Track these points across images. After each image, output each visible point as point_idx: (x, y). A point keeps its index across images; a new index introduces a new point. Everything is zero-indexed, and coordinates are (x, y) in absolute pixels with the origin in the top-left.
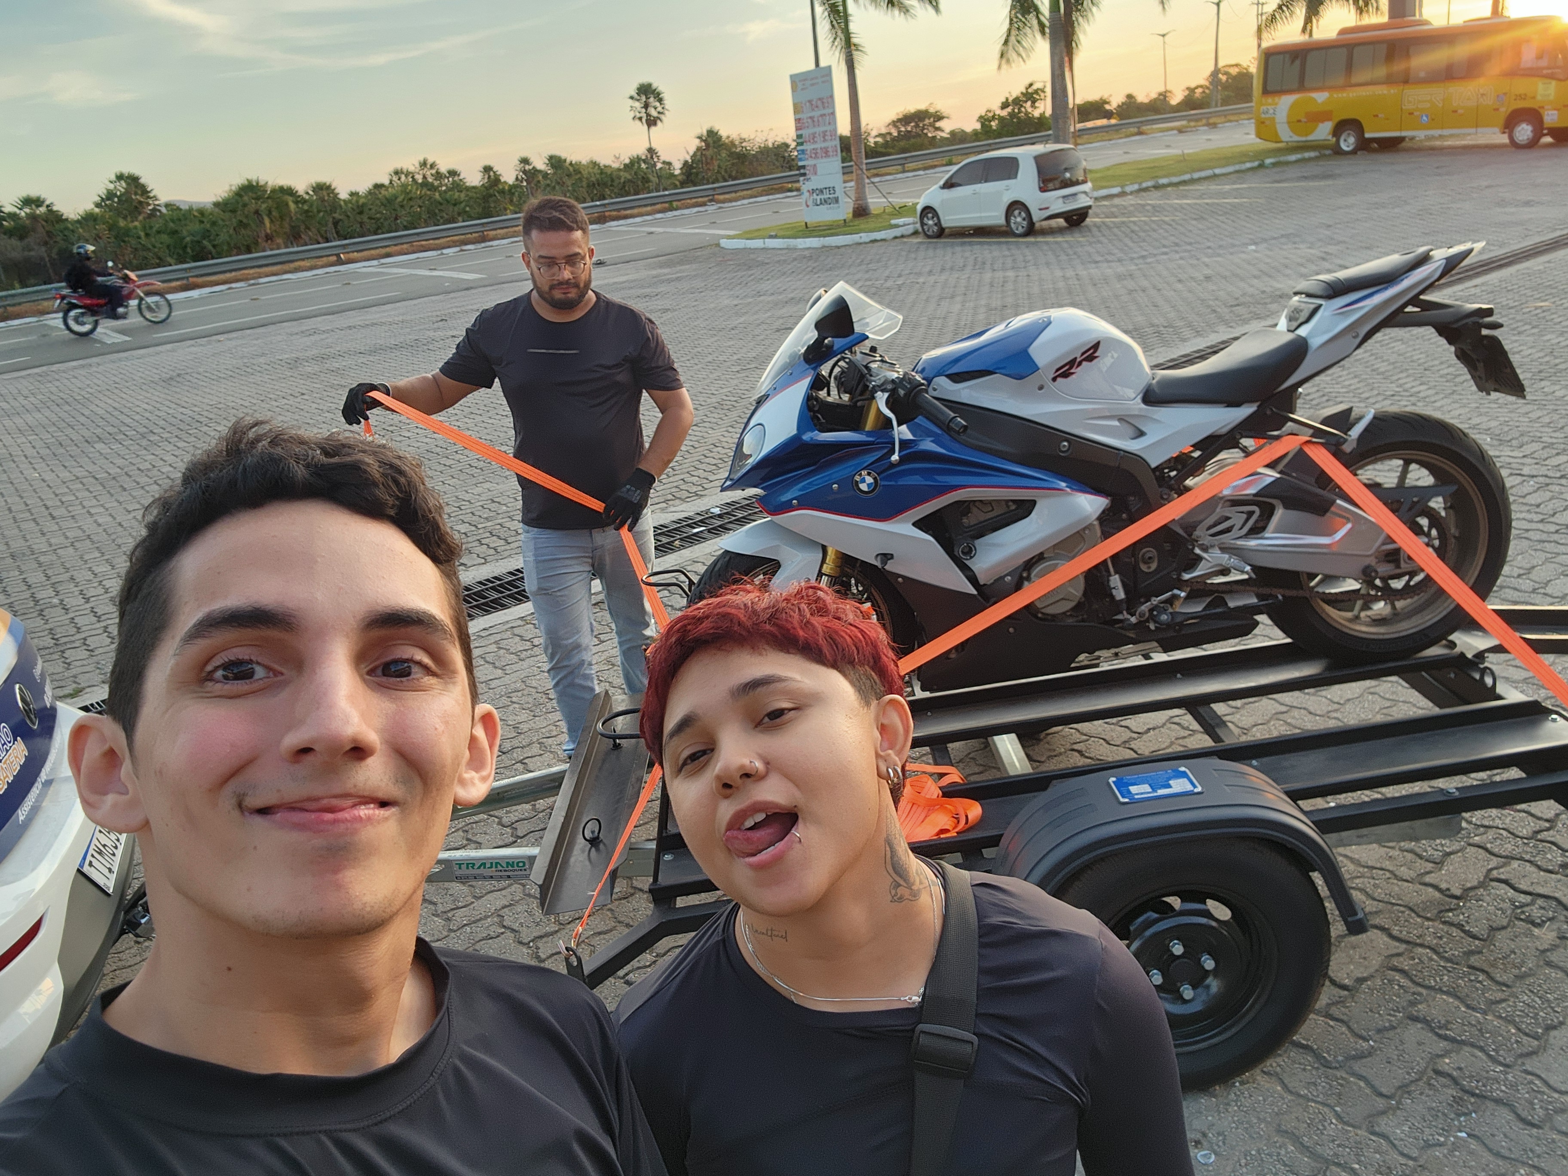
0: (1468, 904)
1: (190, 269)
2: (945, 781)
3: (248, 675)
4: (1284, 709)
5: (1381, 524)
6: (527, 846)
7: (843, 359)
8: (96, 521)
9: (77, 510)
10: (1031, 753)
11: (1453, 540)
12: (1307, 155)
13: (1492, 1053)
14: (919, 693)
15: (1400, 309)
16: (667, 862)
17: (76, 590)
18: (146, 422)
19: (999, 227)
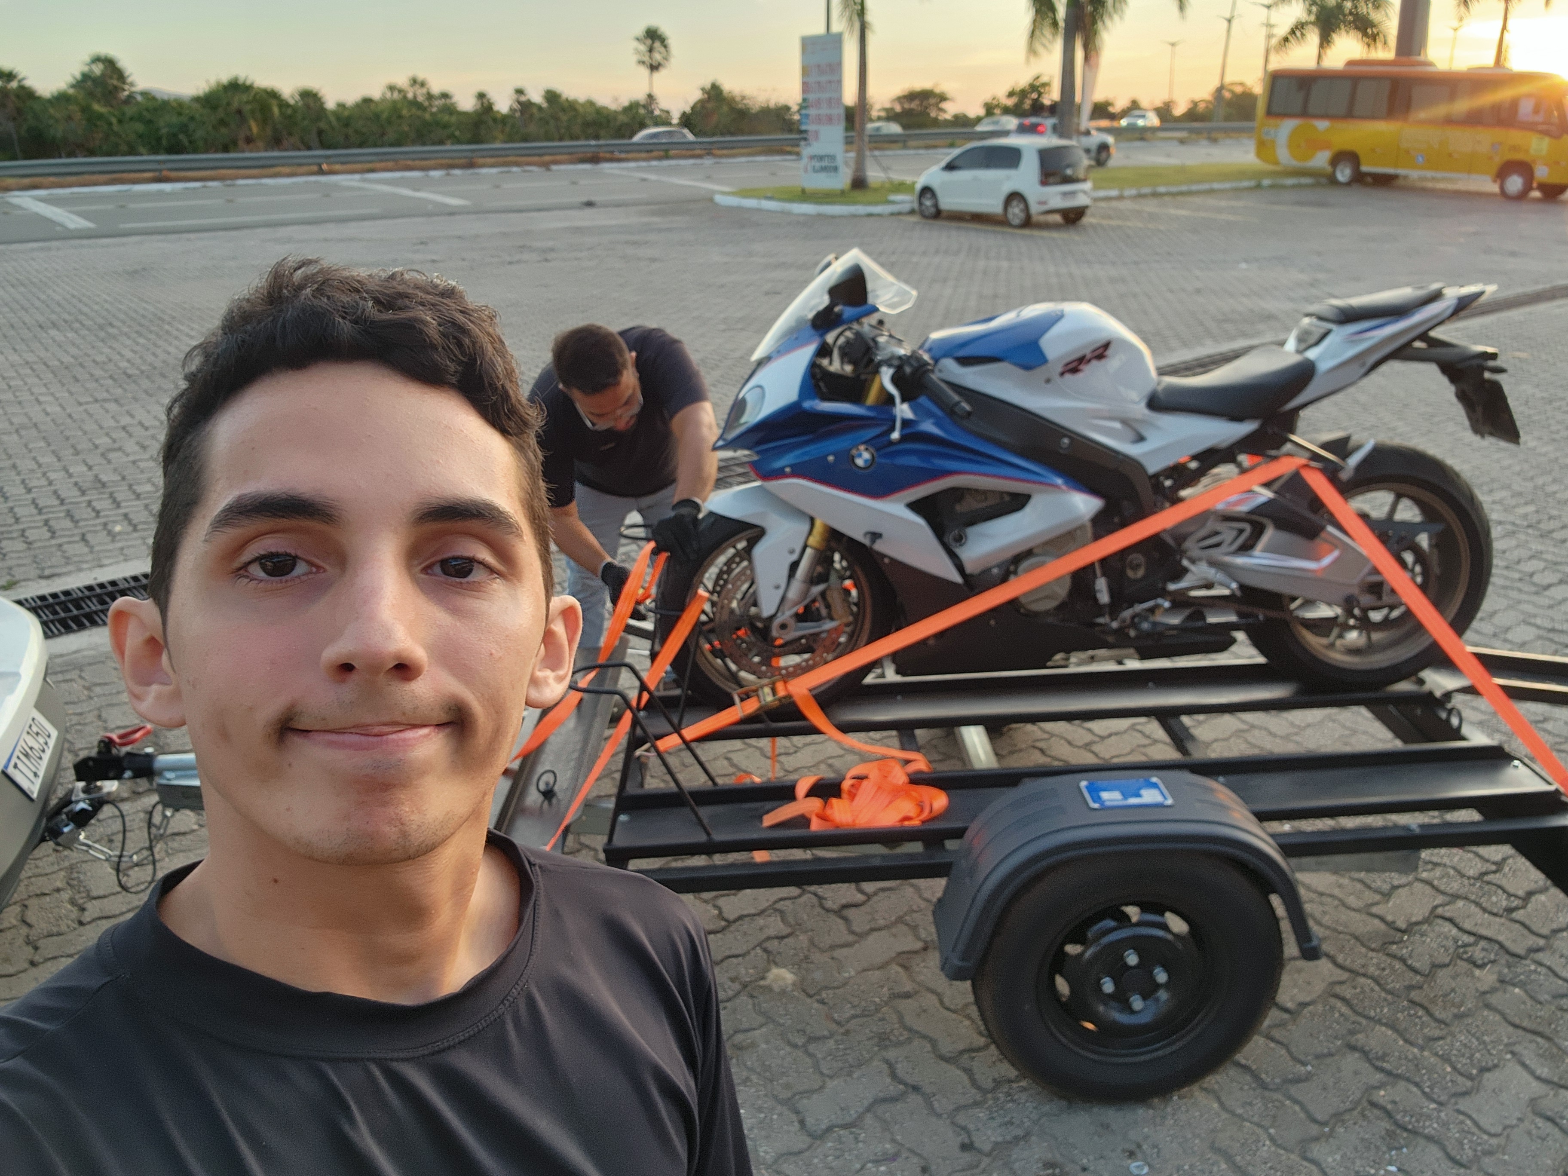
0: (1412, 939)
1: (165, 162)
2: (912, 768)
3: (288, 571)
4: (1245, 727)
5: (1370, 555)
7: (850, 329)
8: (44, 410)
9: (25, 396)
10: (998, 748)
11: (1435, 579)
12: (1304, 181)
13: (1427, 1090)
14: (891, 676)
15: (1409, 344)
16: (623, 823)
17: (18, 479)
18: (105, 313)
19: (996, 215)
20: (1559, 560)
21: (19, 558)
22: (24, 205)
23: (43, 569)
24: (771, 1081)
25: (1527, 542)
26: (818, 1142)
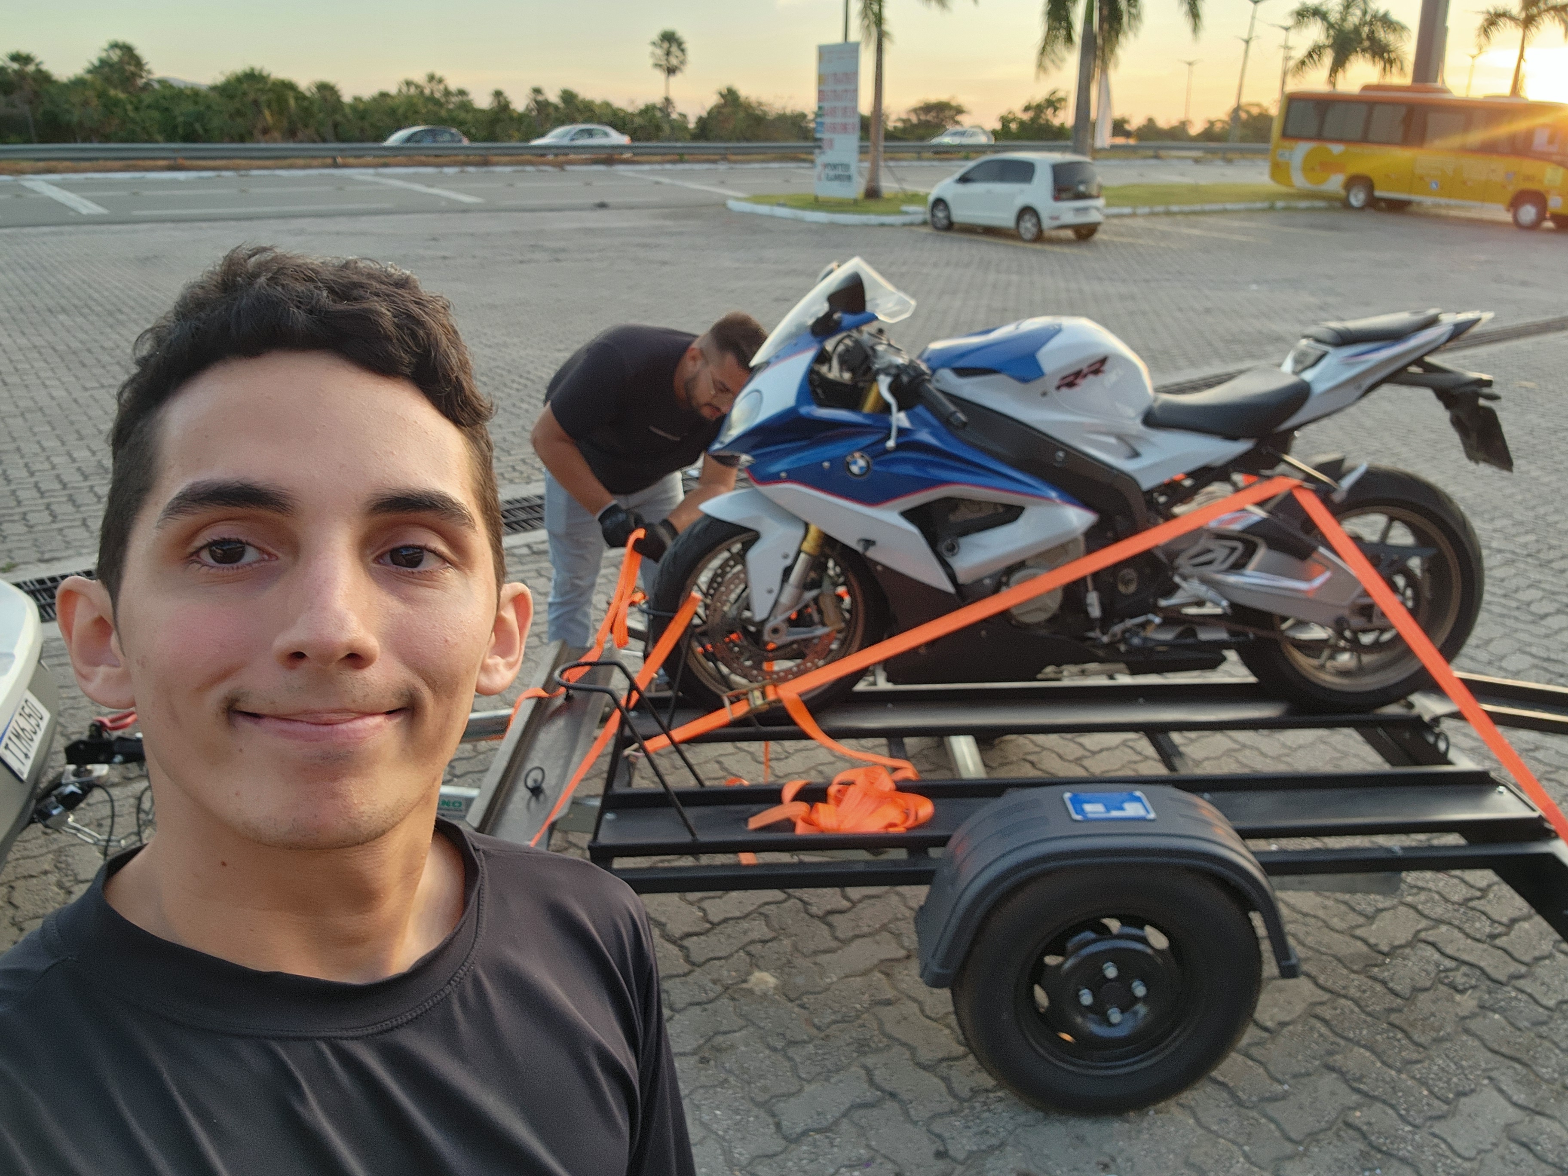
0: (1394, 962)
1: (179, 150)
2: (899, 775)
3: (238, 557)
4: (1236, 746)
5: (1360, 578)
6: (463, 786)
7: (849, 336)
8: (50, 394)
9: (31, 380)
10: (986, 758)
11: (1426, 603)
12: (1317, 204)
13: (1403, 1112)
14: (883, 684)
15: (1404, 368)
16: (610, 821)
17: (21, 462)
18: (114, 300)
19: (1009, 229)
20: (1557, 589)
21: (20, 541)
22: (38, 189)
23: (43, 553)
24: (749, 1083)
25: (1526, 570)
26: (793, 1146)
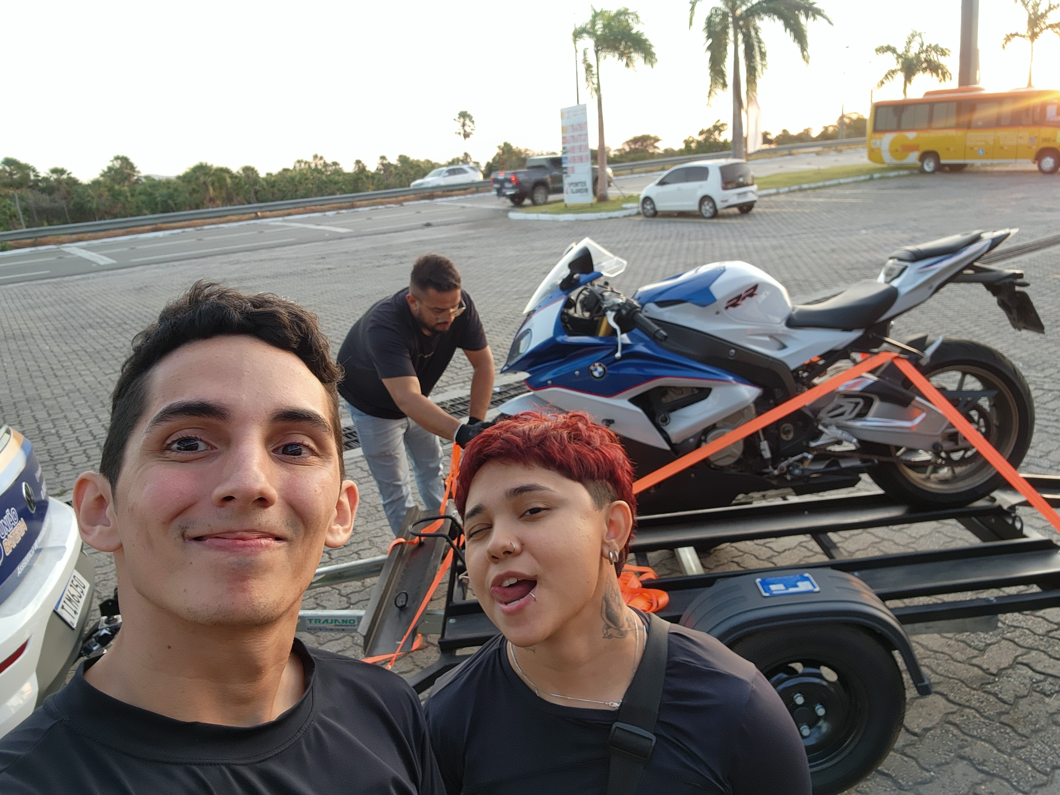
0: (1001, 680)
1: (159, 218)
2: (644, 577)
3: (194, 448)
4: (878, 540)
5: (946, 415)
6: (356, 609)
7: (586, 289)
8: (84, 380)
9: (72, 372)
10: (704, 562)
11: (995, 429)
12: (902, 173)
13: (1015, 784)
15: (961, 271)
16: (451, 625)
17: (67, 425)
18: (121, 316)
19: (694, 212)
21: (68, 475)
22: (72, 252)
